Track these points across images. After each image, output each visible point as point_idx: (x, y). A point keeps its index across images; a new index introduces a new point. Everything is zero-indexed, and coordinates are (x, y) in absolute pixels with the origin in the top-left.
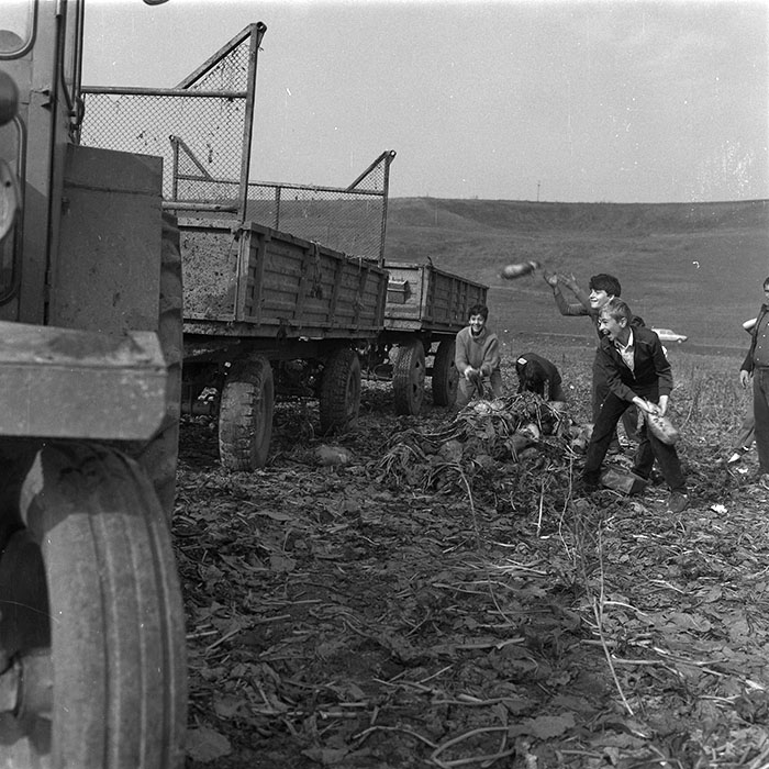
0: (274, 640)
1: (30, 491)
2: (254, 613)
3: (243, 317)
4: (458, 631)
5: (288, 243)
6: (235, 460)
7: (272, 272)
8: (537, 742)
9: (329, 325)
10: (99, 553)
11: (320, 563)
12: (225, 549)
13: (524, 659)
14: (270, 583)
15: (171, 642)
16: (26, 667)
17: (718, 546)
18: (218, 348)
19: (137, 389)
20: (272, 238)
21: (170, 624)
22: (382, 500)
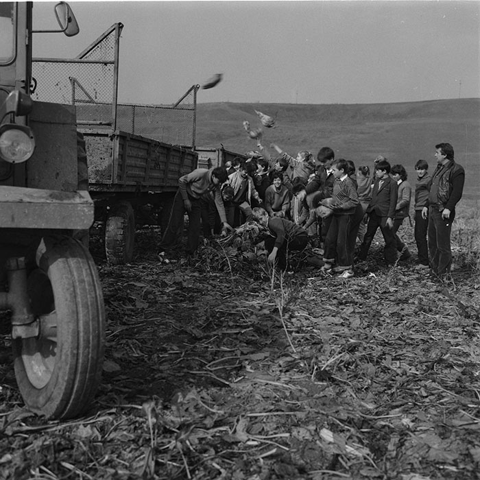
0: (139, 332)
1: (41, 252)
2: (129, 325)
3: (116, 182)
4: (225, 327)
5: (140, 140)
6: (115, 259)
7: (132, 157)
8: (251, 362)
9: (164, 184)
10: (71, 272)
11: (160, 305)
12: (112, 299)
13: (253, 336)
14: (136, 312)
15: (99, 302)
16: (42, 320)
17: (360, 291)
18: (104, 198)
19: (83, 211)
20: (131, 139)
21: (98, 297)
22: (194, 276)
